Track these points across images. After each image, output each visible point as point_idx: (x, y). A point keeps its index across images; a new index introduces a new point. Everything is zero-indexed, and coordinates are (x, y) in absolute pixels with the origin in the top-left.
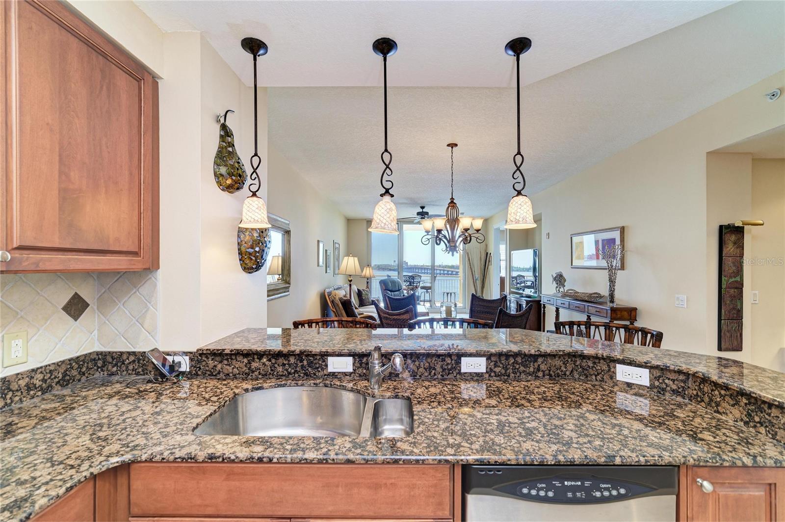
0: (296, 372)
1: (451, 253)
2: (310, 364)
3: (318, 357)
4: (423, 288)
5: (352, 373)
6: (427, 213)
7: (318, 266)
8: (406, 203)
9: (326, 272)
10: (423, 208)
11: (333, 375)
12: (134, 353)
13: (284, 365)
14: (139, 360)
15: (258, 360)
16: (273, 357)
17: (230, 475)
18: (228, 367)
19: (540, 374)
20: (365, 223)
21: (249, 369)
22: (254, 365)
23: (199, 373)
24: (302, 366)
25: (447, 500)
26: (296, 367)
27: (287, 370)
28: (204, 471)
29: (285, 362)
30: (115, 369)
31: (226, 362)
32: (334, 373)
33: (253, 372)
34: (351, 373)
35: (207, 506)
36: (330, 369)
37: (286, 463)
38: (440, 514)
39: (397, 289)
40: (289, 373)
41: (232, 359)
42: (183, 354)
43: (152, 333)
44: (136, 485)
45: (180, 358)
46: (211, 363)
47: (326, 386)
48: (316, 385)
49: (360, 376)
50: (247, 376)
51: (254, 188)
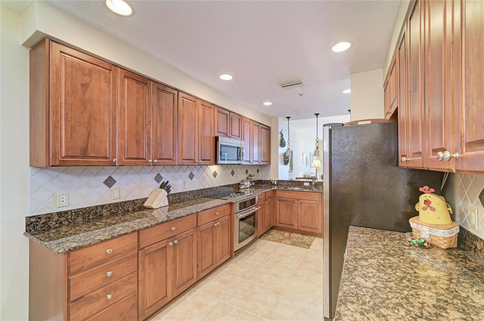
2: (300, 184)
3: (302, 182)
7: (303, 164)
9: (306, 166)
11: (305, 186)
12: (266, 180)
13: (295, 184)
14: (267, 182)
17: (289, 192)
22: (289, 183)
23: (278, 185)
25: (321, 198)
28: (285, 192)
30: (263, 183)
31: (283, 183)
34: (309, 186)
36: (304, 185)
37: (297, 191)
38: (320, 200)
42: (275, 181)
43: (270, 176)
44: (277, 193)
45: (275, 182)
46: (280, 183)
47: (303, 188)
48: (301, 187)
49: (311, 187)
50: (287, 185)
51: (288, 147)
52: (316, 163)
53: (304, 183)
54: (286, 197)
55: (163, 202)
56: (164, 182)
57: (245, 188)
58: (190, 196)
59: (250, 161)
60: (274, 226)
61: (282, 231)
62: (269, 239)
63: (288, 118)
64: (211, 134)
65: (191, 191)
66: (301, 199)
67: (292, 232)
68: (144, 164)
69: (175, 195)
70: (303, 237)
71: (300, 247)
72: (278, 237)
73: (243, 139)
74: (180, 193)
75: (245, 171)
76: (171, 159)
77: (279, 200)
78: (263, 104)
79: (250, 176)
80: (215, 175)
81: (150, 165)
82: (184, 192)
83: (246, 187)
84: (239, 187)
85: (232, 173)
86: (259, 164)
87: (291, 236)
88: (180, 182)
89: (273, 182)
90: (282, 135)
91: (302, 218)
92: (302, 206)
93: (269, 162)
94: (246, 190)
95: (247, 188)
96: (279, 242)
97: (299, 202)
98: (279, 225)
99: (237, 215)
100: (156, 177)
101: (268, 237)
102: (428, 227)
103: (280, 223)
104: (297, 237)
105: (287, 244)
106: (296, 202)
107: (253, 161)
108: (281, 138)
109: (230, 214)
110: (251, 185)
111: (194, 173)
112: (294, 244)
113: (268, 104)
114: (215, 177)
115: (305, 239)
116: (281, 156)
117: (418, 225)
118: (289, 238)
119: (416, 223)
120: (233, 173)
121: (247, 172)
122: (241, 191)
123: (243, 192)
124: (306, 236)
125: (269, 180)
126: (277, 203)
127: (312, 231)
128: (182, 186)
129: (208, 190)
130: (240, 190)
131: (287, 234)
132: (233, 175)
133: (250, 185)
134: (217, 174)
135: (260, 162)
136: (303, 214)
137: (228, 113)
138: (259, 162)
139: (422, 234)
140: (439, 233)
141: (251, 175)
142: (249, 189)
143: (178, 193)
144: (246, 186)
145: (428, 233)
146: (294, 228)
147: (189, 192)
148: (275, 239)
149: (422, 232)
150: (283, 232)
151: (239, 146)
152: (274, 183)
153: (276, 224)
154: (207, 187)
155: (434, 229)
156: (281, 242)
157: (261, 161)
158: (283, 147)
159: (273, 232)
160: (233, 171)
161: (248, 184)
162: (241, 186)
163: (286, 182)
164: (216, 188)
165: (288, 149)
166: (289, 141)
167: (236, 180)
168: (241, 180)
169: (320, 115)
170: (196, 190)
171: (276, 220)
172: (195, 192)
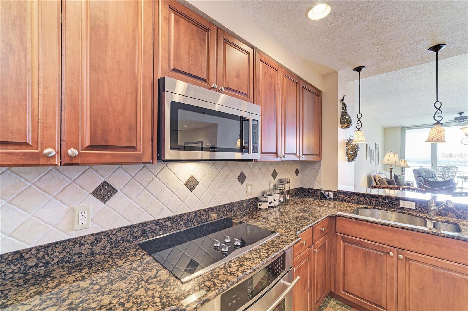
0: (382, 204)
2: (390, 202)
3: (394, 200)
4: (458, 177)
5: (415, 209)
7: (367, 159)
9: (371, 163)
10: (461, 114)
11: (403, 209)
12: (313, 189)
13: (376, 201)
14: (315, 192)
15: (363, 198)
16: (371, 197)
18: (349, 199)
21: (359, 200)
23: (337, 199)
24: (386, 203)
26: (382, 203)
27: (377, 203)
29: (376, 200)
30: (306, 194)
31: (348, 197)
32: (404, 208)
33: (361, 202)
35: (362, 235)
36: (401, 206)
37: (395, 227)
39: (431, 177)
40: (379, 205)
41: (351, 196)
42: (331, 191)
43: (319, 183)
44: (338, 223)
45: (330, 193)
46: (342, 196)
47: (400, 212)
48: (394, 211)
49: (420, 212)
50: (358, 203)
51: (359, 127)
52: (391, 157)
53: (401, 201)
54: (364, 237)
57: (269, 208)
58: (97, 249)
59: (276, 154)
60: (331, 292)
63: (359, 69)
65: (99, 234)
66: (408, 248)
73: (257, 100)
77: (344, 240)
79: (281, 182)
80: (191, 184)
83: (272, 205)
84: (257, 207)
85: (239, 178)
86: (298, 159)
89: (327, 193)
90: (344, 106)
92: (412, 267)
93: (319, 155)
94: (270, 212)
95: (275, 206)
97: (400, 256)
98: (344, 294)
103: (346, 290)
106: (391, 254)
107: (285, 154)
108: (342, 112)
110: (282, 200)
116: (343, 144)
120: (242, 178)
121: (275, 174)
125: (319, 190)
126: (338, 246)
130: (259, 212)
133: (280, 201)
134: (198, 183)
135: (300, 157)
138: (298, 155)
141: (282, 180)
142: (277, 209)
144: (270, 203)
147: (91, 238)
151: (246, 115)
152: (328, 195)
153: (335, 288)
157: (303, 154)
158: (348, 127)
159: (328, 307)
160: (242, 174)
161: (275, 199)
162: (260, 203)
163: (355, 195)
164: (194, 214)
165: (359, 130)
166: (360, 116)
167: (249, 190)
168: (263, 190)
169: (444, 47)
170: (121, 228)
171: (335, 281)
172: (120, 234)
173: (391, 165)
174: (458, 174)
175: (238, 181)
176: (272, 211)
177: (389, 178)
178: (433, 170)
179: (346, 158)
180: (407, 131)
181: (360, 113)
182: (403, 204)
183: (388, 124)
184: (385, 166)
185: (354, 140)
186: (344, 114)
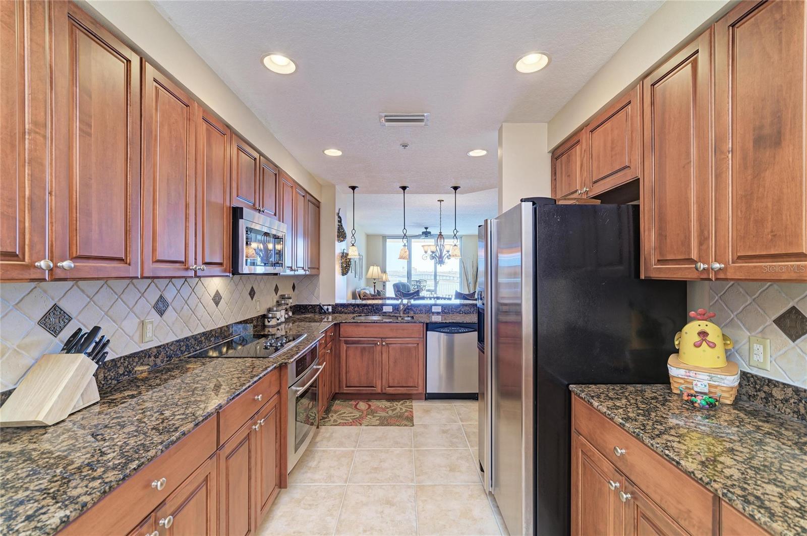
1: (440, 265)
2: (377, 309)
3: (379, 307)
5: (392, 312)
6: (430, 233)
8: (413, 226)
9: (355, 277)
10: (426, 228)
12: (311, 305)
14: (313, 307)
16: (363, 306)
17: (366, 327)
18: (346, 310)
19: (461, 312)
20: (381, 238)
22: (356, 309)
23: (335, 312)
24: (374, 310)
25: (422, 333)
26: (371, 310)
29: (367, 308)
32: (386, 312)
36: (384, 311)
37: (381, 323)
40: (369, 312)
41: (347, 307)
42: (329, 305)
43: (318, 298)
44: (341, 329)
46: (339, 308)
47: (383, 315)
48: (380, 315)
49: (395, 313)
50: (353, 313)
51: (353, 242)
52: (375, 271)
53: (384, 307)
54: (360, 336)
55: (82, 395)
56: (80, 330)
57: (276, 325)
58: (158, 361)
59: (291, 267)
60: (336, 393)
61: (351, 400)
62: (336, 423)
63: (353, 188)
64: (224, 199)
65: (159, 347)
66: (388, 336)
67: (369, 400)
68: (15, 274)
69: (116, 365)
70: (393, 406)
71: (398, 426)
72: (350, 415)
73: (281, 219)
74: (129, 357)
75: (274, 289)
76: (120, 260)
77: (346, 342)
78: (323, 152)
79: (283, 297)
80: (217, 299)
81: (44, 280)
82: (142, 351)
83: (279, 321)
84: (264, 323)
85: (250, 294)
86: (304, 273)
87: (372, 408)
88: (131, 324)
89: (326, 307)
90: (340, 219)
91: (390, 371)
92: (390, 349)
93: (317, 269)
94: (278, 329)
95: (282, 323)
96: (357, 425)
97: (384, 343)
98: (346, 390)
99: (292, 389)
100: (46, 316)
101: (332, 419)
102: (708, 374)
103: (348, 385)
104: (384, 407)
105: (374, 426)
106: (378, 343)
107: (297, 267)
108: (338, 225)
109: (279, 392)
110: (287, 316)
111: (169, 297)
112: (384, 422)
113: (333, 153)
114: (217, 304)
115: (399, 409)
116: (339, 256)
117: (688, 372)
118: (373, 413)
119: (684, 369)
120: (252, 293)
121: (276, 290)
122: (269, 331)
123: (273, 333)
124: (397, 403)
125: (318, 305)
126: (341, 350)
127: (407, 392)
128: (137, 337)
129: (203, 338)
130: (267, 330)
131: (362, 405)
132: (252, 298)
133: (285, 317)
134: (221, 298)
136: (391, 364)
137: (256, 155)
138: (305, 268)
139: (696, 385)
140: (726, 381)
141: (284, 295)
142: (283, 326)
143: (125, 358)
144: (278, 320)
145: (706, 383)
146: (375, 392)
147: (155, 350)
148: (346, 420)
149: (695, 383)
150: (353, 403)
151: (279, 234)
152: (328, 309)
153: (340, 387)
154: (201, 330)
155: (719, 376)
156: (361, 424)
157: (308, 268)
158: (342, 241)
159: (335, 405)
160: (252, 290)
161: (281, 315)
162: (269, 320)
163: (350, 306)
164: (219, 330)
165: (353, 245)
166: (354, 231)
167: (258, 307)
168: (268, 307)
169: (408, 188)
170: (173, 342)
171: (340, 381)
172: (172, 348)
173: (375, 279)
174: (427, 288)
175: (249, 296)
176: (279, 327)
177: (373, 293)
178: (408, 284)
179: (341, 271)
180: (388, 240)
181: (354, 229)
182: (385, 309)
183: (371, 231)
184: (368, 280)
185: (349, 254)
186: (340, 227)
